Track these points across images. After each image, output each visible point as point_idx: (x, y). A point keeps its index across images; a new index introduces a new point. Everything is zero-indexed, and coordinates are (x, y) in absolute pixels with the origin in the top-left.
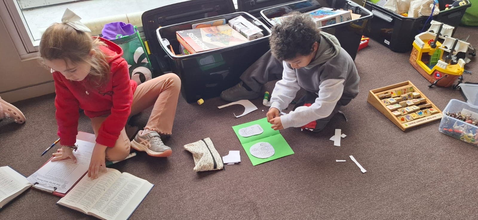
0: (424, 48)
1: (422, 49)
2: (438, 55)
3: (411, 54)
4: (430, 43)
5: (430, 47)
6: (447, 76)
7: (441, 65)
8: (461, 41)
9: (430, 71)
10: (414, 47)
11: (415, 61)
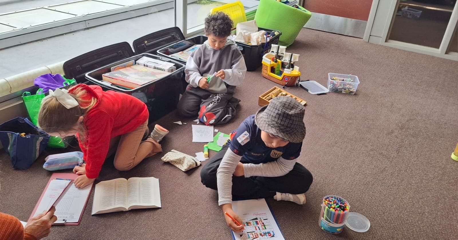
0: (271, 64)
1: (270, 65)
2: (278, 67)
3: (262, 70)
4: (273, 60)
5: (274, 63)
6: (292, 78)
7: (287, 72)
8: (294, 54)
9: (280, 78)
10: (264, 64)
11: (267, 74)
